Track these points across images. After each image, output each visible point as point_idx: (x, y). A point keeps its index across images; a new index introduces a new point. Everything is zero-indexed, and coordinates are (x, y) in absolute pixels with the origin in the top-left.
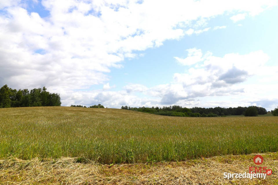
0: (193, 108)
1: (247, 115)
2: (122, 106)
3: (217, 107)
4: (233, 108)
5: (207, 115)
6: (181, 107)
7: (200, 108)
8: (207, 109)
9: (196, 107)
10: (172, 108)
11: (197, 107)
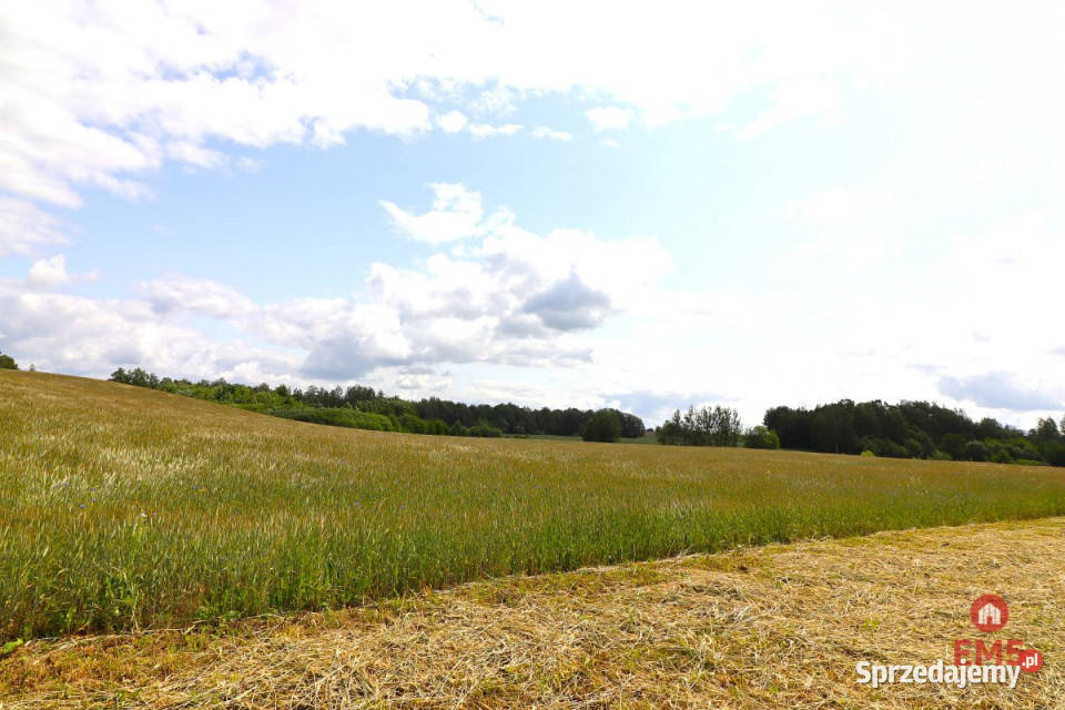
0: (424, 401)
1: (589, 437)
2: (117, 370)
3: (506, 403)
4: (552, 410)
5: (468, 430)
6: (381, 394)
7: (450, 404)
8: (472, 407)
9: (432, 400)
10: (344, 394)
11: (438, 400)
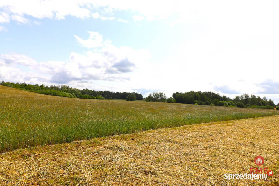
0: (84, 90)
1: (128, 100)
3: (107, 91)
4: (119, 92)
5: (95, 98)
6: (71, 88)
7: (91, 91)
8: (97, 92)
10: (61, 87)
11: (88, 89)
